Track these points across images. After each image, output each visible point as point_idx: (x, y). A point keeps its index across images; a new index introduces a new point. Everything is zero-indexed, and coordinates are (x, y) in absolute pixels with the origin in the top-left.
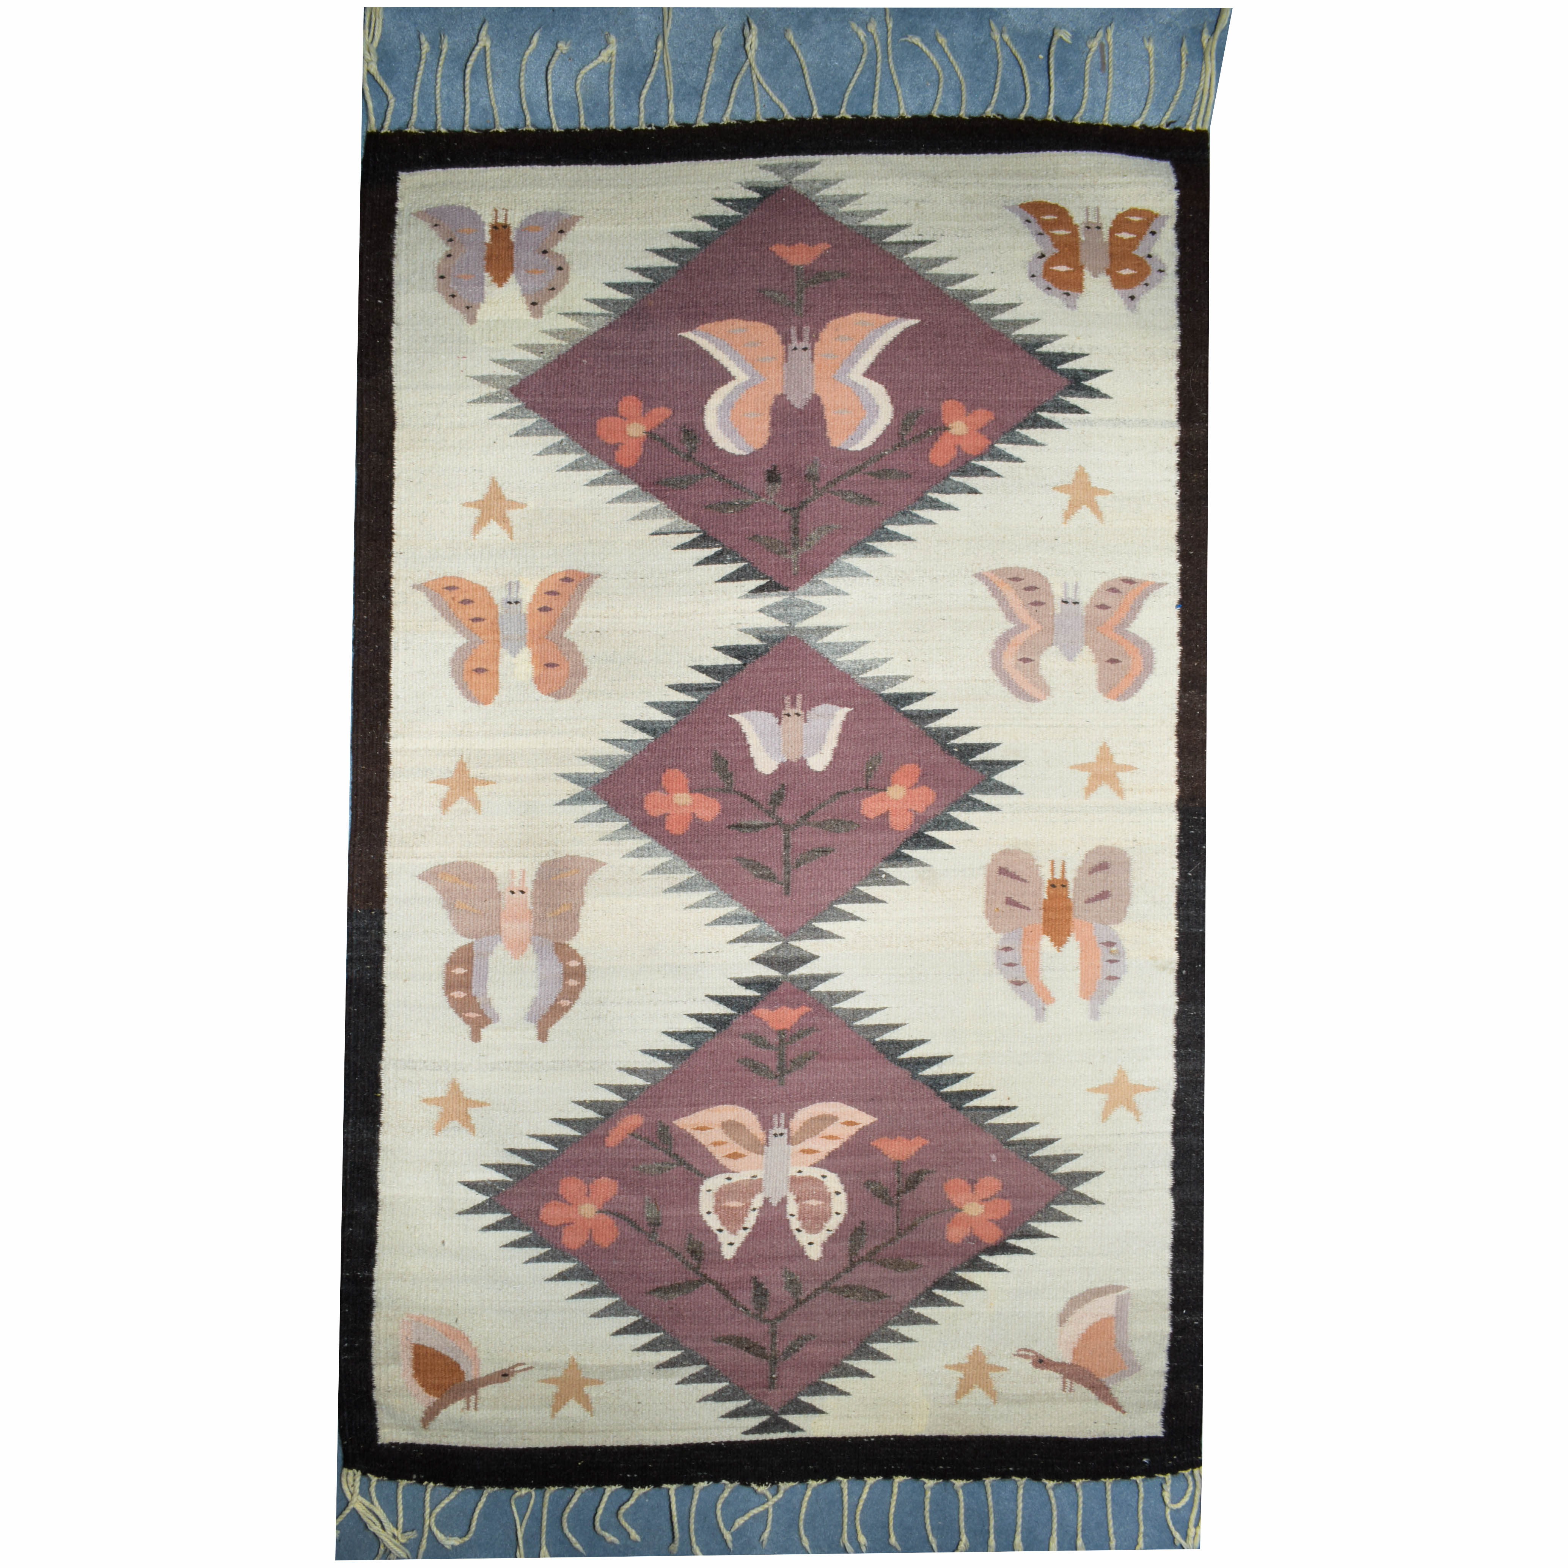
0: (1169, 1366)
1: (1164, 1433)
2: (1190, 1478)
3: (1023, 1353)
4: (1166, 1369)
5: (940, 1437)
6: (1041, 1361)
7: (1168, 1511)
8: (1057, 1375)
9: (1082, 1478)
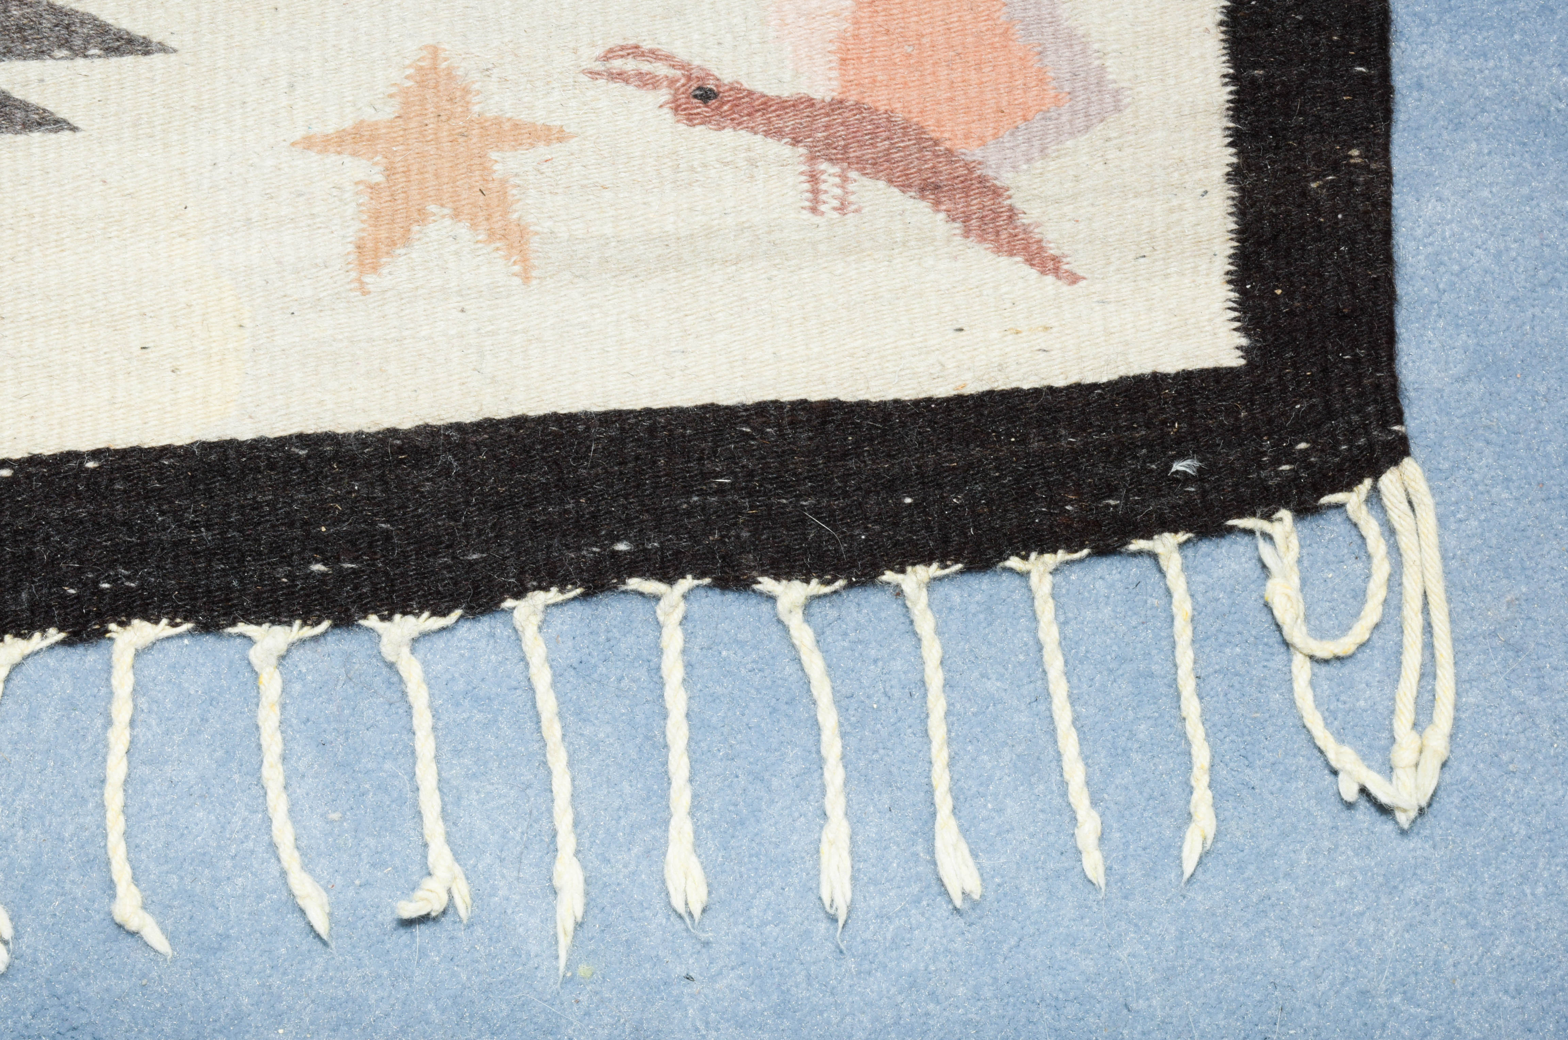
0: (1234, 79)
1: (1246, 351)
2: (1371, 528)
3: (630, 65)
4: (1223, 95)
5: (302, 439)
6: (706, 95)
7: (1301, 670)
8: (778, 149)
9: (927, 560)
